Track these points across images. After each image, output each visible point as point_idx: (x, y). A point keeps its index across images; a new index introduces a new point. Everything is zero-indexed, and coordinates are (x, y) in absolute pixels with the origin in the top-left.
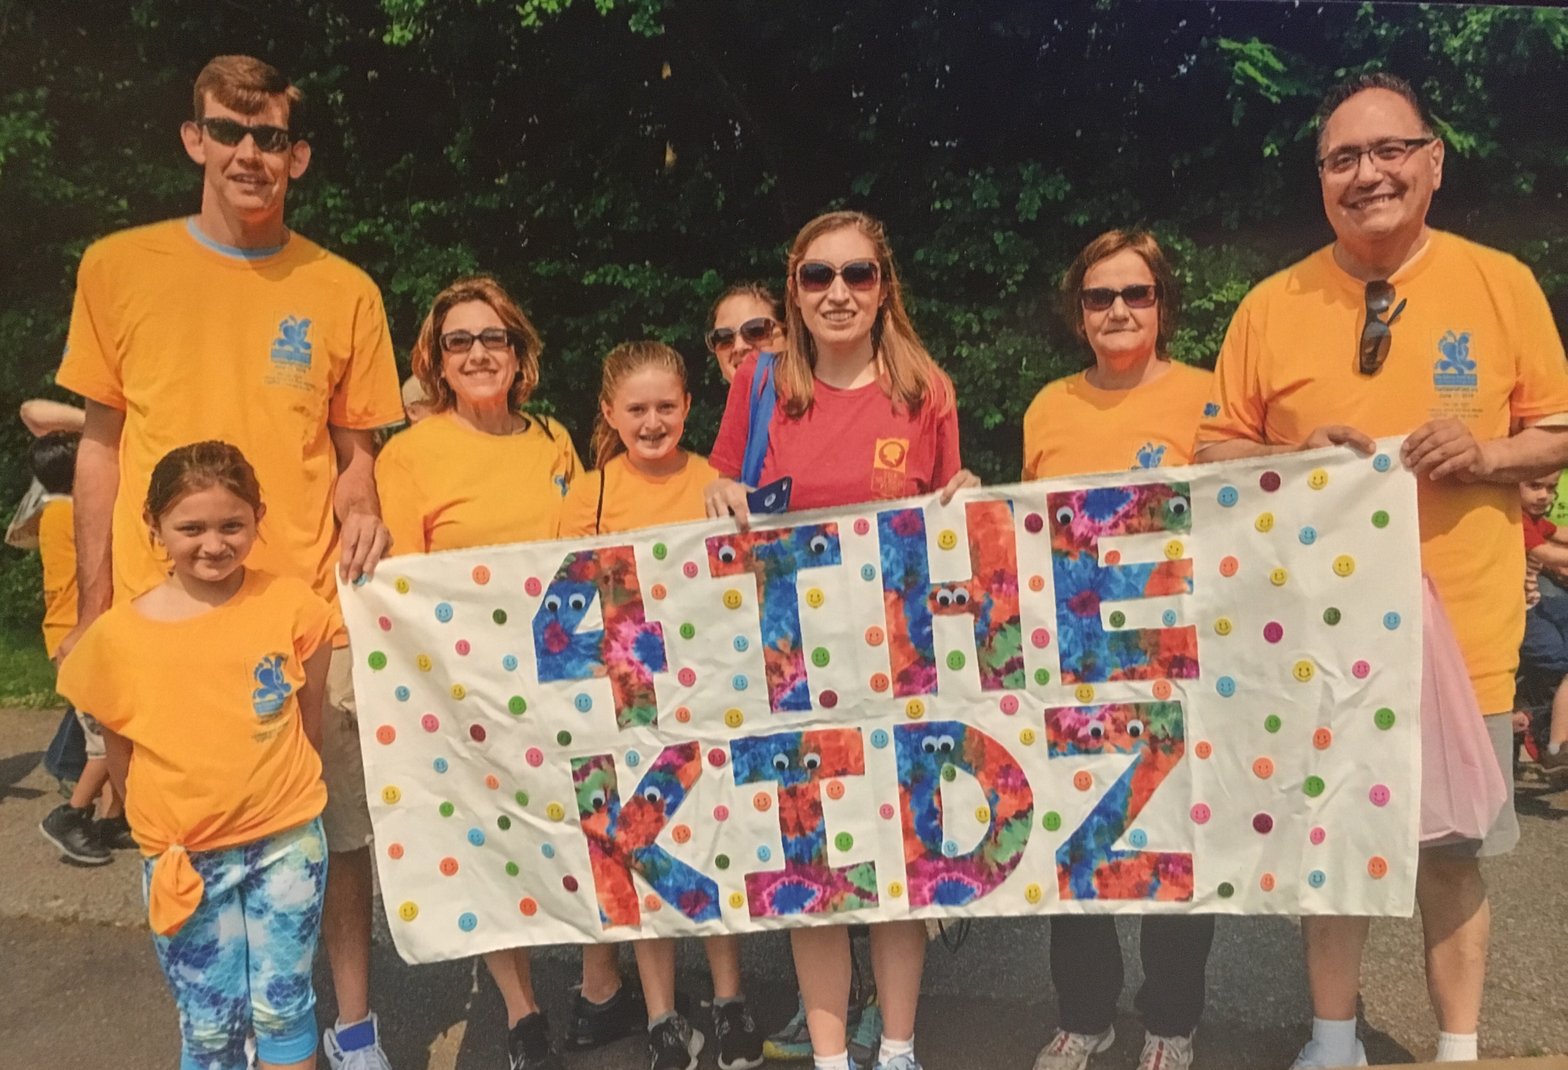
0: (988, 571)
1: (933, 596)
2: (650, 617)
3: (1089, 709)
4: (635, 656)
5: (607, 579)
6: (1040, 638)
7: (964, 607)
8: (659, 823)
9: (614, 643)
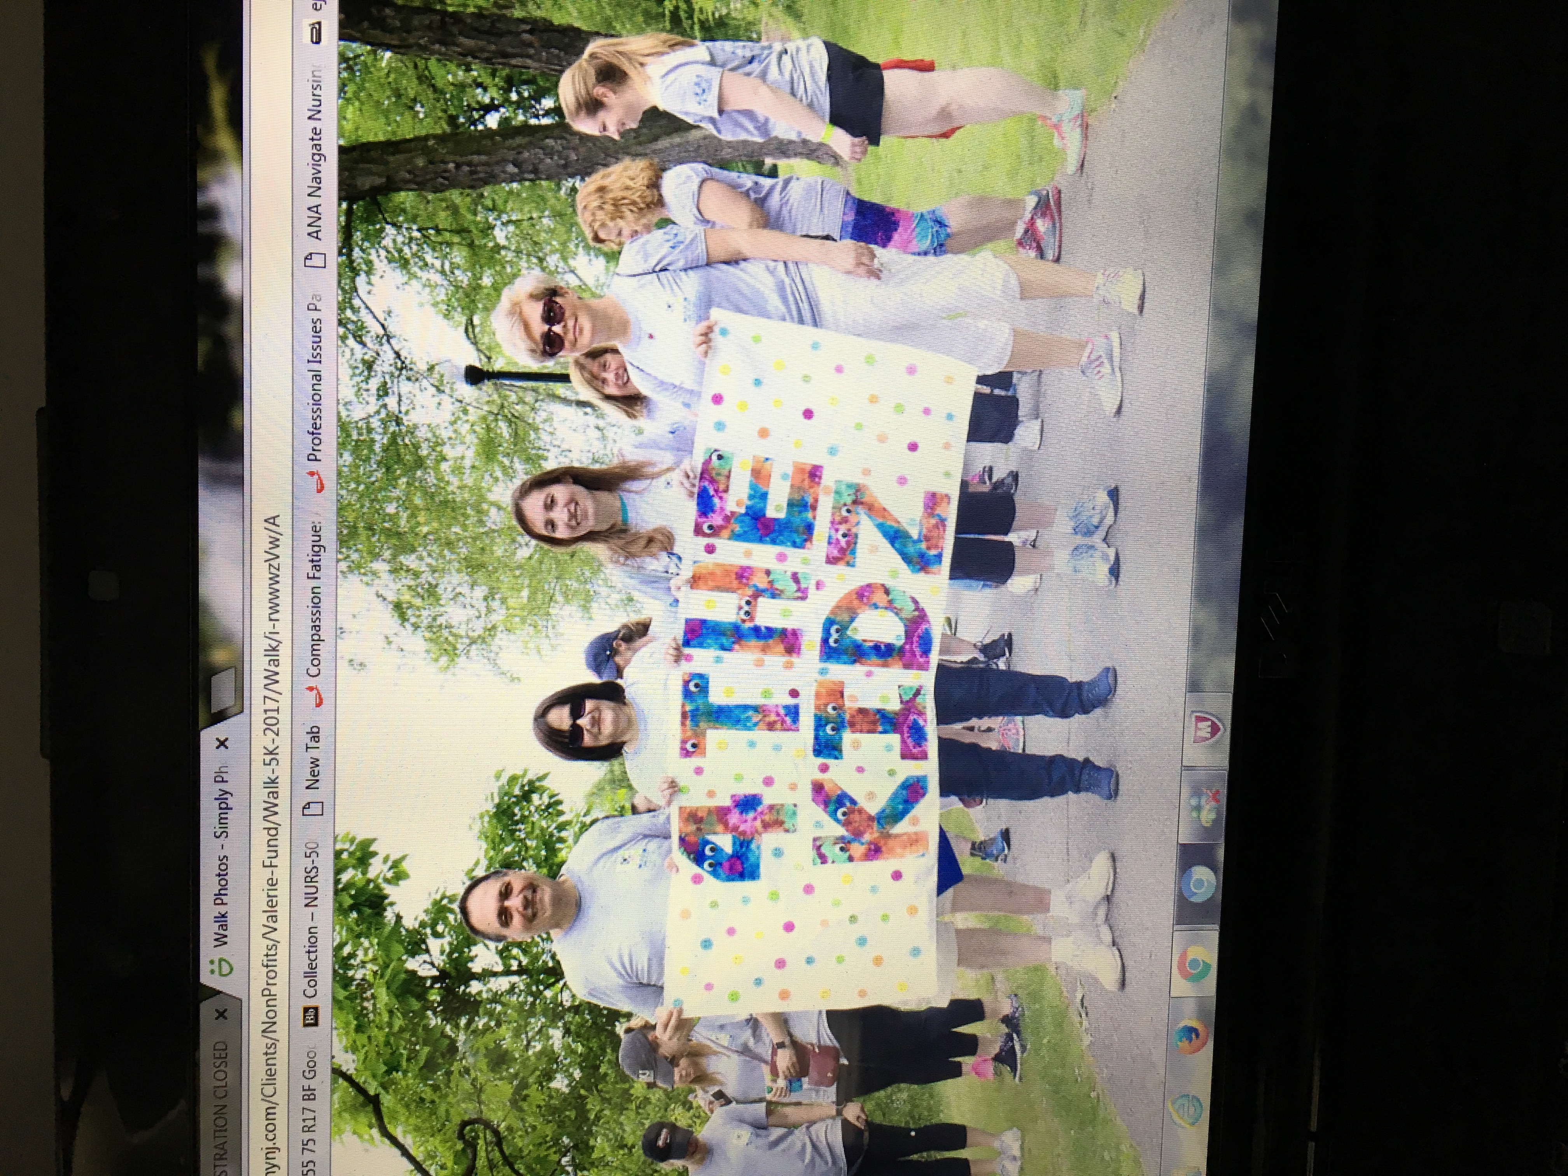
0: (735, 584)
1: (744, 621)
2: (727, 802)
3: (830, 537)
4: (751, 815)
5: (699, 829)
6: (782, 558)
7: (753, 603)
8: (861, 811)
9: (741, 829)
